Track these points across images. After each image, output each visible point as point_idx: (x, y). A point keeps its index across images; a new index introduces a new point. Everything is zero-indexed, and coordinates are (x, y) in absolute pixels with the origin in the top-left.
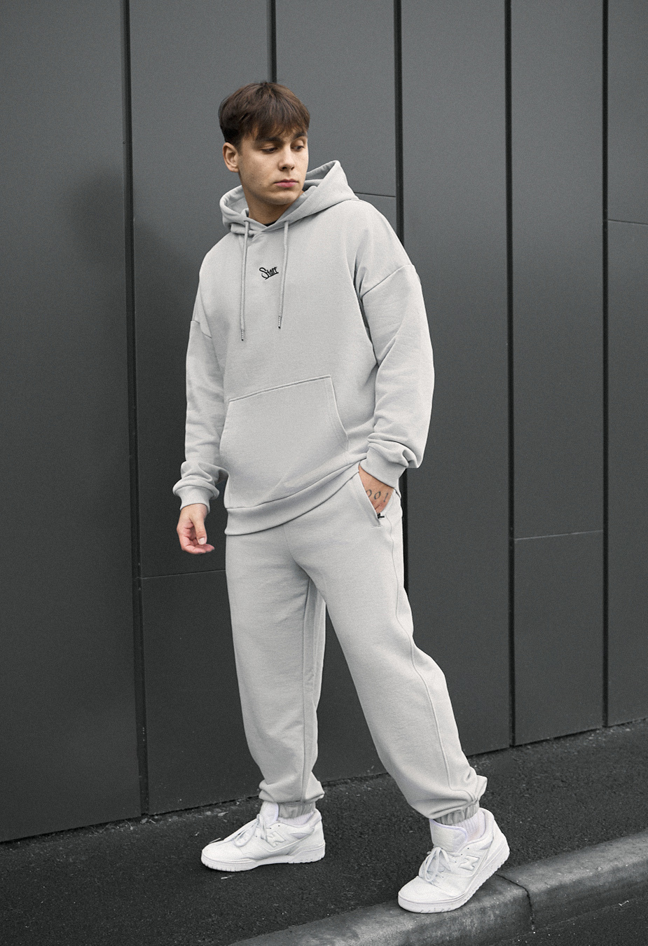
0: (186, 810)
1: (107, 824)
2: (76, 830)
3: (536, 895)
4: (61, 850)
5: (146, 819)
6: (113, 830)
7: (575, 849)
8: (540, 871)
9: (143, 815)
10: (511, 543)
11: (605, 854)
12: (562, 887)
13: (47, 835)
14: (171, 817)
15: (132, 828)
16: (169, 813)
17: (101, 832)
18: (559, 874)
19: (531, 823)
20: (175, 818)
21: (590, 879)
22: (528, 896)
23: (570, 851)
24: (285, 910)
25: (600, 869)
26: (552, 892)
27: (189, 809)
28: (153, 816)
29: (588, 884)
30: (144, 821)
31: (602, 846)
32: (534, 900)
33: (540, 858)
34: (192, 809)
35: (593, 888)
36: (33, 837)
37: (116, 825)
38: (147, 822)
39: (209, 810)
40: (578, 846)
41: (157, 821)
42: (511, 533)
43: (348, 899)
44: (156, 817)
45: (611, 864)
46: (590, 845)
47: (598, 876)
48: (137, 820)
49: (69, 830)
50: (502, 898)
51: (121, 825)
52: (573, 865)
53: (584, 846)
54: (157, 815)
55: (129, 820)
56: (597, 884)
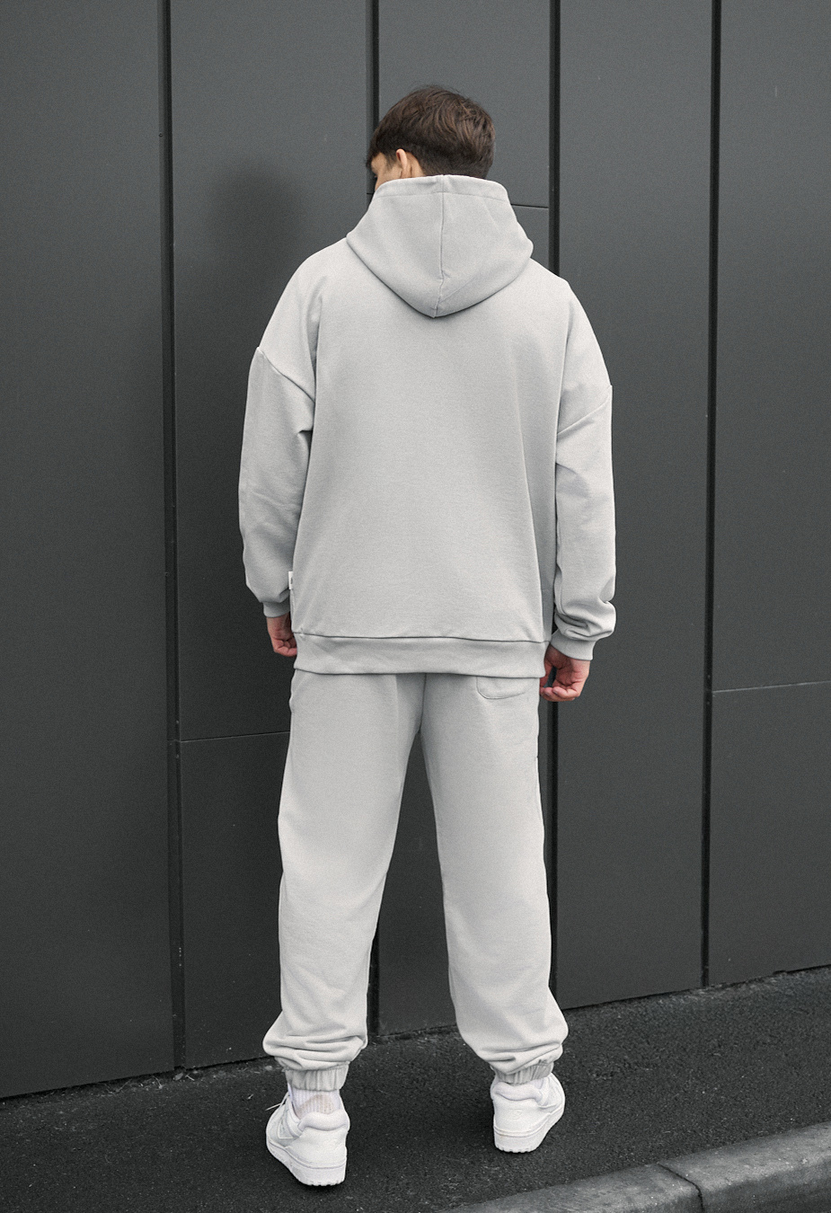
0: (238, 1062)
1: (125, 1080)
2: (83, 1087)
3: (711, 1195)
4: (61, 1115)
5: (181, 1075)
6: (135, 1089)
7: (774, 1133)
8: (721, 1162)
9: (176, 1068)
10: (708, 697)
11: (816, 1141)
12: (749, 1185)
13: (43, 1093)
14: (216, 1072)
15: (161, 1087)
16: (214, 1066)
17: (117, 1091)
18: (747, 1166)
19: (718, 1094)
20: (222, 1074)
21: (789, 1174)
22: (700, 1196)
23: (765, 1135)
24: (361, 1205)
25: (805, 1161)
26: (734, 1191)
27: (242, 1061)
28: (191, 1070)
29: (787, 1181)
30: (178, 1077)
31: (813, 1130)
32: (708, 1201)
33: (724, 1144)
34: (245, 1061)
35: (793, 1188)
36: (24, 1096)
37: (139, 1082)
38: (183, 1078)
39: (269, 1064)
40: (779, 1129)
41: (196, 1077)
42: (708, 683)
43: (449, 1192)
44: (196, 1072)
45: (823, 1155)
46: (796, 1127)
47: (802, 1171)
48: (169, 1075)
49: (74, 1087)
50: (662, 1198)
51: (146, 1082)
52: (768, 1155)
53: (788, 1128)
54: (197, 1069)
55: (158, 1075)
56: (800, 1182)
